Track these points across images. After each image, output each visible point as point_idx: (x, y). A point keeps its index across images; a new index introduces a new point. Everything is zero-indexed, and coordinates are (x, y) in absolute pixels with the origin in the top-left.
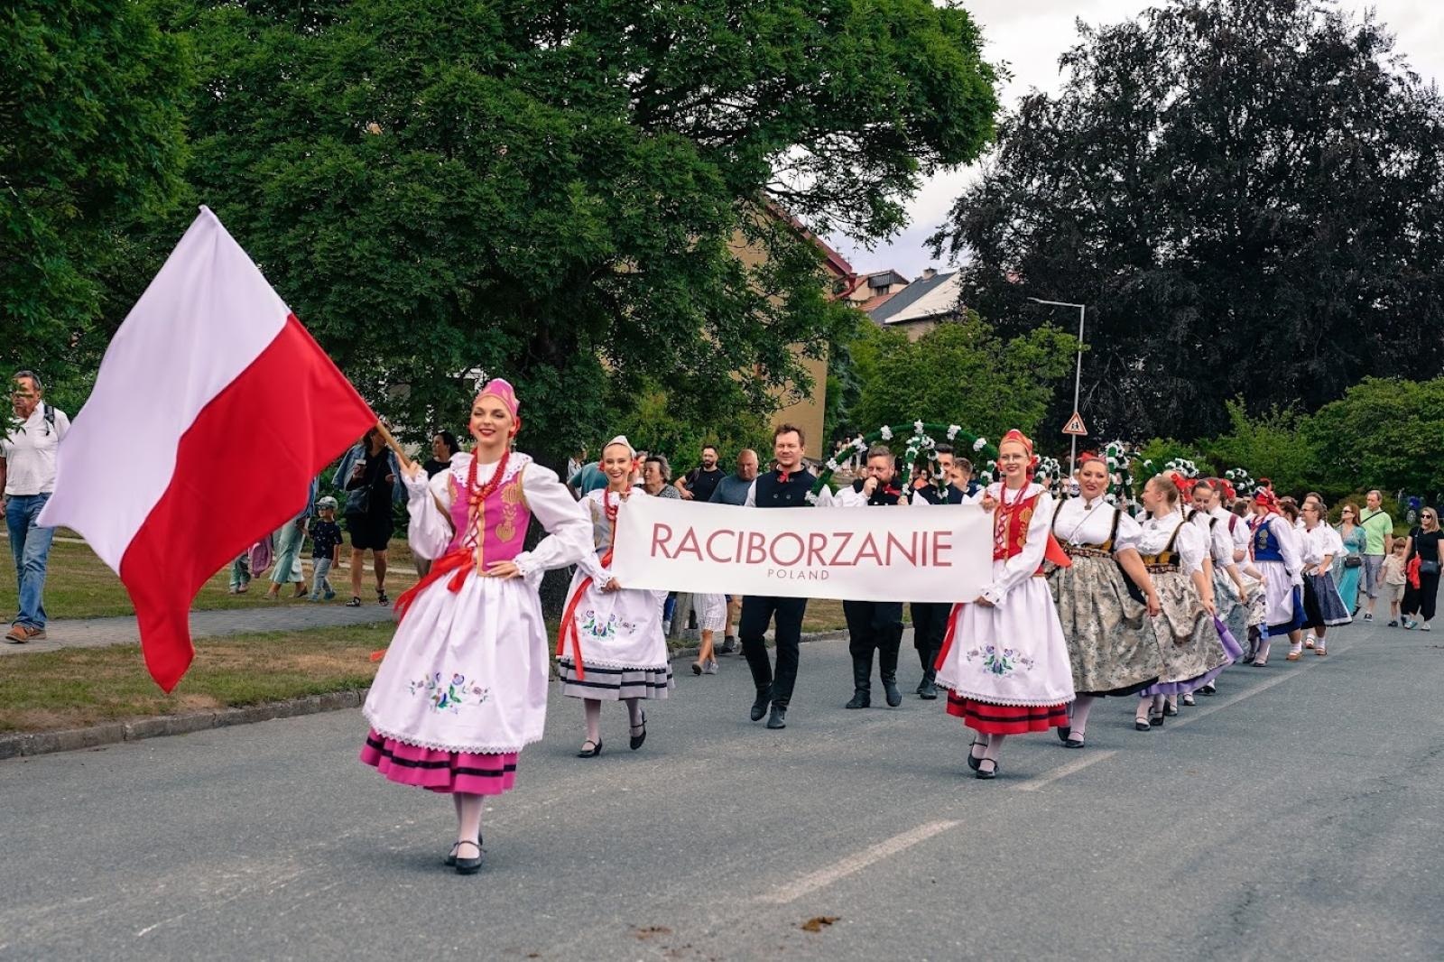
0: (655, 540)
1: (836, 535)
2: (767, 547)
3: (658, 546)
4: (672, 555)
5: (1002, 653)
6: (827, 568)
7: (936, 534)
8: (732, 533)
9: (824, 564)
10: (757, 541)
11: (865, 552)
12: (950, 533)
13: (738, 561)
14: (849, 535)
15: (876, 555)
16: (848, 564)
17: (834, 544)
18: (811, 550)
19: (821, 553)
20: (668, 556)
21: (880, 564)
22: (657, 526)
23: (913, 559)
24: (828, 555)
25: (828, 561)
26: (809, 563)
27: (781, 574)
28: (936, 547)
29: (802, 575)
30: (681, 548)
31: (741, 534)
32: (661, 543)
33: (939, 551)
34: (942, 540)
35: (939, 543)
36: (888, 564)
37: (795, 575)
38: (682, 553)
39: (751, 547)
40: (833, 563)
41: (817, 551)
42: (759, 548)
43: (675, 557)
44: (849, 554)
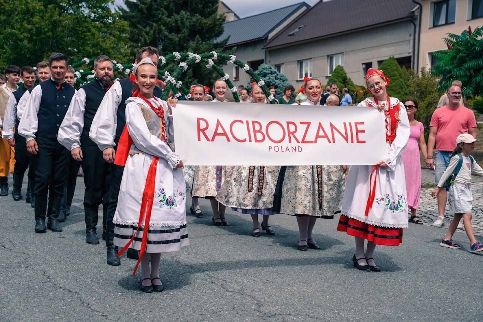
0: (199, 130)
1: (301, 123)
2: (264, 130)
3: (201, 133)
4: (210, 138)
5: (397, 198)
6: (301, 145)
7: (356, 124)
8: (242, 122)
9: (298, 142)
10: (257, 127)
11: (320, 134)
12: (363, 123)
13: (250, 141)
14: (309, 124)
15: (326, 136)
16: (312, 142)
17: (302, 129)
18: (289, 133)
19: (295, 134)
20: (208, 140)
21: (330, 142)
22: (199, 119)
23: (346, 139)
24: (299, 135)
25: (300, 140)
26: (290, 142)
27: (276, 149)
28: (358, 132)
29: (287, 149)
30: (216, 134)
31: (247, 122)
32: (203, 130)
33: (359, 134)
34: (360, 127)
35: (359, 129)
36: (334, 142)
37: (284, 149)
38: (217, 137)
39: (255, 132)
40: (303, 141)
41: (293, 133)
42: (260, 131)
43: (213, 140)
44: (311, 136)
